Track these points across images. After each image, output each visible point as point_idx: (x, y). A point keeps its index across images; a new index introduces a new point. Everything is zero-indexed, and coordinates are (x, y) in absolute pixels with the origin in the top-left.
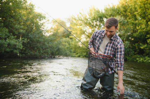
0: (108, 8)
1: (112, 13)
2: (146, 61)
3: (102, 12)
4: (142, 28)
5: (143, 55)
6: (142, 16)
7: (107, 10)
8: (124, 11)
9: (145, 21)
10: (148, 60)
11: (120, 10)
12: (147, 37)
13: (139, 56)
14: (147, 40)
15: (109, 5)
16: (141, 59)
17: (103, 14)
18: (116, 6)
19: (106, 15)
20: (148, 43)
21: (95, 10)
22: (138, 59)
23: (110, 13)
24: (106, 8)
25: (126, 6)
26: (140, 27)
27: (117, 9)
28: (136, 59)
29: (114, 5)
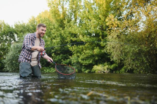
0: (18, 25)
1: (22, 30)
2: (51, 71)
3: (12, 28)
4: (47, 44)
5: (49, 67)
6: (48, 34)
7: (18, 27)
8: (33, 29)
9: (50, 38)
10: (53, 71)
11: (29, 27)
12: (52, 52)
13: (45, 68)
14: (52, 54)
15: (19, 23)
16: (48, 70)
17: (13, 29)
18: (26, 23)
19: (16, 31)
20: (53, 57)
21: (5, 25)
22: (45, 70)
23: (20, 30)
24: (17, 24)
25: (35, 25)
26: (46, 43)
27: (27, 26)
28: (43, 71)
29: (24, 23)
